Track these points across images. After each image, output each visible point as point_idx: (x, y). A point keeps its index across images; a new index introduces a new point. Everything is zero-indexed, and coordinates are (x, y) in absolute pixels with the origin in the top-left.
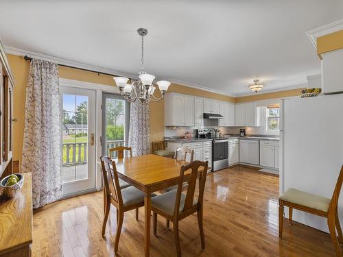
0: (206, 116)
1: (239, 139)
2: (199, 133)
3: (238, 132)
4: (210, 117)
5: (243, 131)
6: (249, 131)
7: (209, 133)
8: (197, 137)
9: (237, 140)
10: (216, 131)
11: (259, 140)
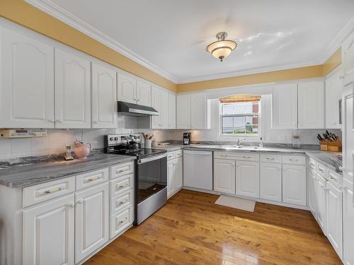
0: (122, 108)
1: (183, 149)
2: (111, 143)
3: (180, 137)
4: (131, 110)
5: (187, 136)
6: (195, 135)
7: (132, 143)
8: (105, 150)
9: (179, 152)
10: (146, 137)
11: (213, 151)
